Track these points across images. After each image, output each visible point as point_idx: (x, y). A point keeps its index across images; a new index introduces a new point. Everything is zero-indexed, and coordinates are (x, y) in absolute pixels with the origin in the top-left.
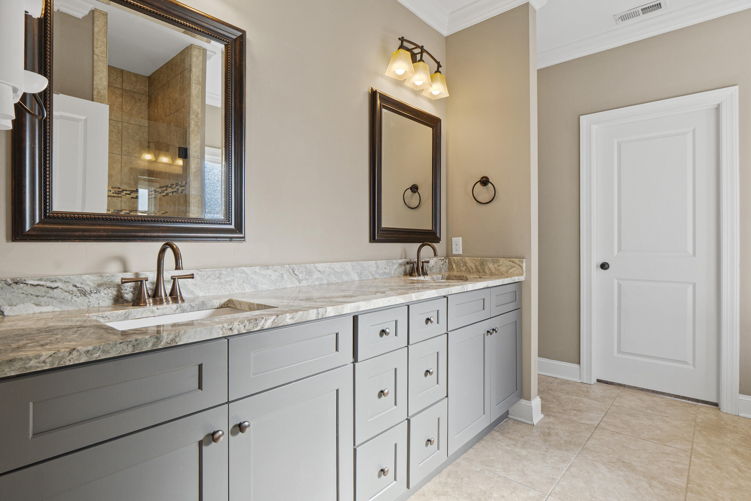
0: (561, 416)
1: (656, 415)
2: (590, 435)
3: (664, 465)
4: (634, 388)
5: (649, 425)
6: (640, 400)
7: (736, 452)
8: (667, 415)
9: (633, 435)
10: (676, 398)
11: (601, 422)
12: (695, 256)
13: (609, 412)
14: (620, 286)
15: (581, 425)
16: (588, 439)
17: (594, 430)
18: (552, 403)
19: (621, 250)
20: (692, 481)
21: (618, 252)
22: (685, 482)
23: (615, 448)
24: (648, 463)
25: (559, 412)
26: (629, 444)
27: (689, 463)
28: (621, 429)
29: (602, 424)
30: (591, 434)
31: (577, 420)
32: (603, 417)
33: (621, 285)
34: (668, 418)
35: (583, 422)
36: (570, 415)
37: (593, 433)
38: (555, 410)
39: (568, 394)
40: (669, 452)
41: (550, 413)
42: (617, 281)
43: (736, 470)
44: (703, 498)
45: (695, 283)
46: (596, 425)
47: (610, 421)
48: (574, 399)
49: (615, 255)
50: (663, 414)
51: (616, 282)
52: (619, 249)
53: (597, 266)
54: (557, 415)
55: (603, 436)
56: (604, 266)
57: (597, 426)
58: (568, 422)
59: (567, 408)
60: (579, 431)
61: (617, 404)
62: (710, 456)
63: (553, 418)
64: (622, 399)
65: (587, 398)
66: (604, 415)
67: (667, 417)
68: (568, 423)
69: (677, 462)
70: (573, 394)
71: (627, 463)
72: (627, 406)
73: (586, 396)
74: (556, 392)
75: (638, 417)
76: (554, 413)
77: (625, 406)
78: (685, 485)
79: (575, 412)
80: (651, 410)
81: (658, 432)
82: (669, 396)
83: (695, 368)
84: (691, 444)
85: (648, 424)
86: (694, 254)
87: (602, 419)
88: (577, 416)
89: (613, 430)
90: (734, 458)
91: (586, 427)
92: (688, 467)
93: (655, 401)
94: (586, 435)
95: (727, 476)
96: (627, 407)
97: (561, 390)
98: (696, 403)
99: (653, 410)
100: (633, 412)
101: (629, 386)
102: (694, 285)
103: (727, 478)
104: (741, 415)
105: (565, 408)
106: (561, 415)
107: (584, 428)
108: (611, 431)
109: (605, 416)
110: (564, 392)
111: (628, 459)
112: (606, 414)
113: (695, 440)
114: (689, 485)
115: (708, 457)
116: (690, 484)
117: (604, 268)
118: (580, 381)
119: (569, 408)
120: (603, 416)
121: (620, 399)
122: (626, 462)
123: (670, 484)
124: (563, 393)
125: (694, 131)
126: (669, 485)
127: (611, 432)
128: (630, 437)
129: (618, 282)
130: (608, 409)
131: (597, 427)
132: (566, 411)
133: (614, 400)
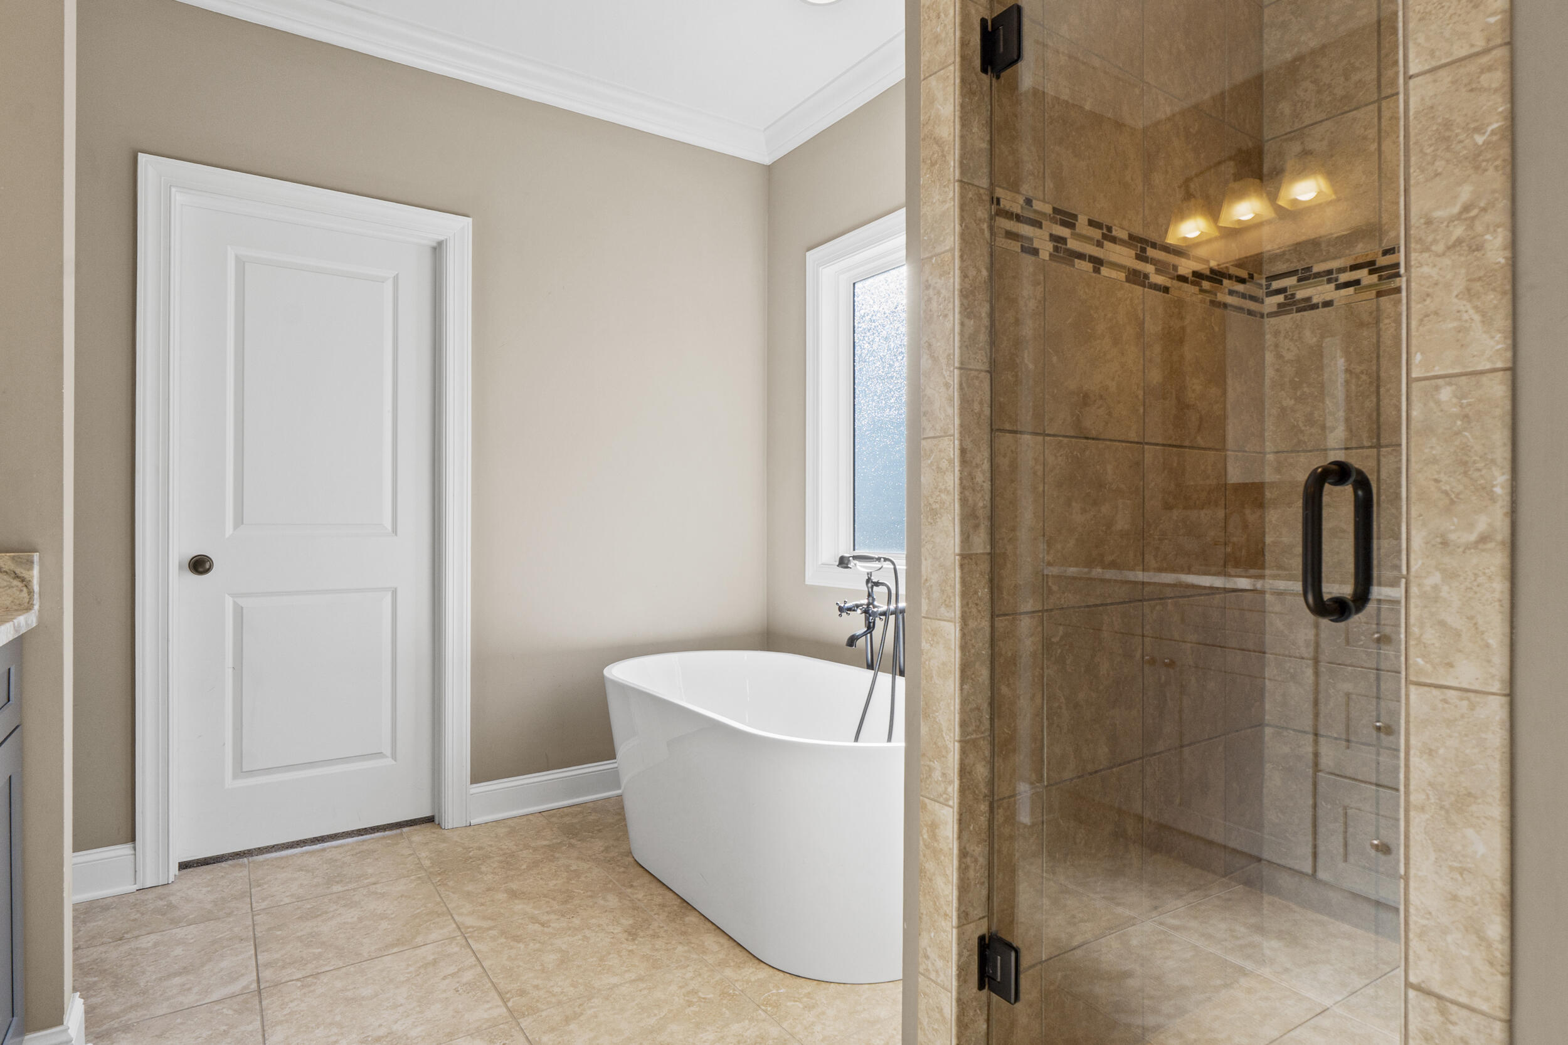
0: (145, 1015)
1: (354, 890)
2: (259, 1023)
3: (445, 991)
4: (273, 849)
5: (358, 918)
6: (302, 870)
7: (514, 895)
8: (373, 880)
9: (347, 960)
10: (362, 835)
11: (259, 969)
12: (396, 535)
13: (258, 935)
14: (239, 612)
15: (217, 1008)
16: (264, 1035)
17: (261, 1002)
18: (91, 992)
19: (242, 523)
20: (507, 993)
21: (236, 527)
22: (500, 1003)
23: (338, 1018)
24: (419, 1006)
25: (131, 1007)
26: (355, 988)
27: (474, 958)
28: (314, 962)
29: (267, 974)
30: (259, 1018)
31: (197, 1001)
32: (256, 955)
33: (242, 608)
34: (378, 886)
35: (215, 997)
36: (168, 999)
37: (262, 1011)
38: (116, 1009)
39: (120, 939)
40: (432, 957)
41: (105, 1027)
42: (231, 599)
43: (537, 927)
44: (544, 1014)
45: (396, 589)
46: (254, 986)
47: (277, 956)
48: (150, 944)
49: (227, 536)
50: (366, 881)
51: (229, 602)
52: (239, 520)
53: (181, 567)
54: (130, 1019)
55: (291, 1005)
56: (200, 565)
57: (259, 987)
58: (179, 1021)
59: (147, 982)
60: (225, 1028)
61: (264, 905)
62: (490, 923)
63: (129, 1035)
64: (266, 886)
65: (180, 925)
66: (252, 947)
67: (374, 884)
68: (181, 1024)
69: (459, 970)
70: (136, 933)
71: (387, 1036)
72: (287, 900)
73: (175, 922)
74: (80, 951)
75: (326, 913)
76: (118, 1020)
77: (281, 901)
78: (505, 1010)
79: (177, 980)
80: (337, 883)
81: (384, 925)
82: (347, 837)
83: (395, 761)
84: (450, 917)
85: (355, 919)
86: (395, 531)
87: (257, 962)
88: (190, 989)
89: (299, 976)
90: (519, 906)
91: (236, 1007)
92: (479, 969)
93: (331, 859)
94: (250, 1028)
95: (538, 946)
96: (288, 902)
97: (94, 938)
98: (398, 831)
99: (341, 881)
100: (309, 906)
101: (259, 848)
102: (394, 593)
103: (539, 950)
104: (473, 822)
105: (142, 984)
106: (145, 1012)
107: (230, 1012)
108: (298, 980)
109: (259, 950)
110: (105, 940)
111: (380, 1026)
112: (255, 945)
113: (449, 906)
114: (510, 1004)
115: (490, 929)
116: (509, 1000)
117: (201, 570)
118: (134, 888)
119: (154, 977)
120: (253, 952)
121: (259, 888)
122: (383, 1037)
123: (485, 1026)
124: (103, 944)
125: (396, 279)
126: (485, 1029)
127: (299, 984)
128: (344, 970)
129: (235, 603)
130: (251, 928)
131: (259, 991)
132: (151, 991)
133: (249, 900)
